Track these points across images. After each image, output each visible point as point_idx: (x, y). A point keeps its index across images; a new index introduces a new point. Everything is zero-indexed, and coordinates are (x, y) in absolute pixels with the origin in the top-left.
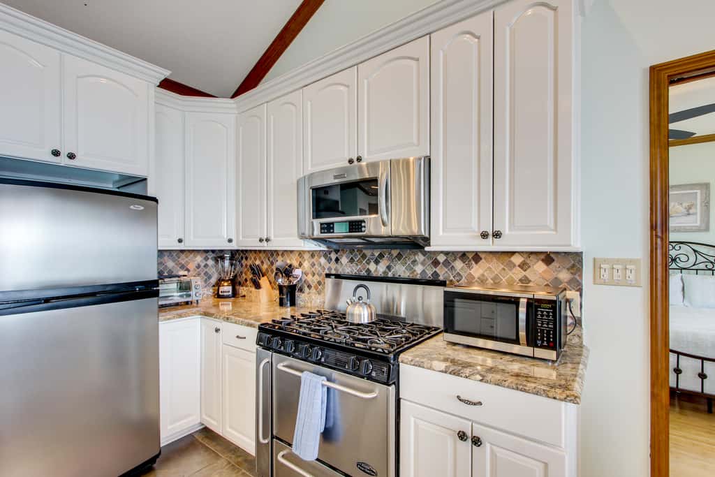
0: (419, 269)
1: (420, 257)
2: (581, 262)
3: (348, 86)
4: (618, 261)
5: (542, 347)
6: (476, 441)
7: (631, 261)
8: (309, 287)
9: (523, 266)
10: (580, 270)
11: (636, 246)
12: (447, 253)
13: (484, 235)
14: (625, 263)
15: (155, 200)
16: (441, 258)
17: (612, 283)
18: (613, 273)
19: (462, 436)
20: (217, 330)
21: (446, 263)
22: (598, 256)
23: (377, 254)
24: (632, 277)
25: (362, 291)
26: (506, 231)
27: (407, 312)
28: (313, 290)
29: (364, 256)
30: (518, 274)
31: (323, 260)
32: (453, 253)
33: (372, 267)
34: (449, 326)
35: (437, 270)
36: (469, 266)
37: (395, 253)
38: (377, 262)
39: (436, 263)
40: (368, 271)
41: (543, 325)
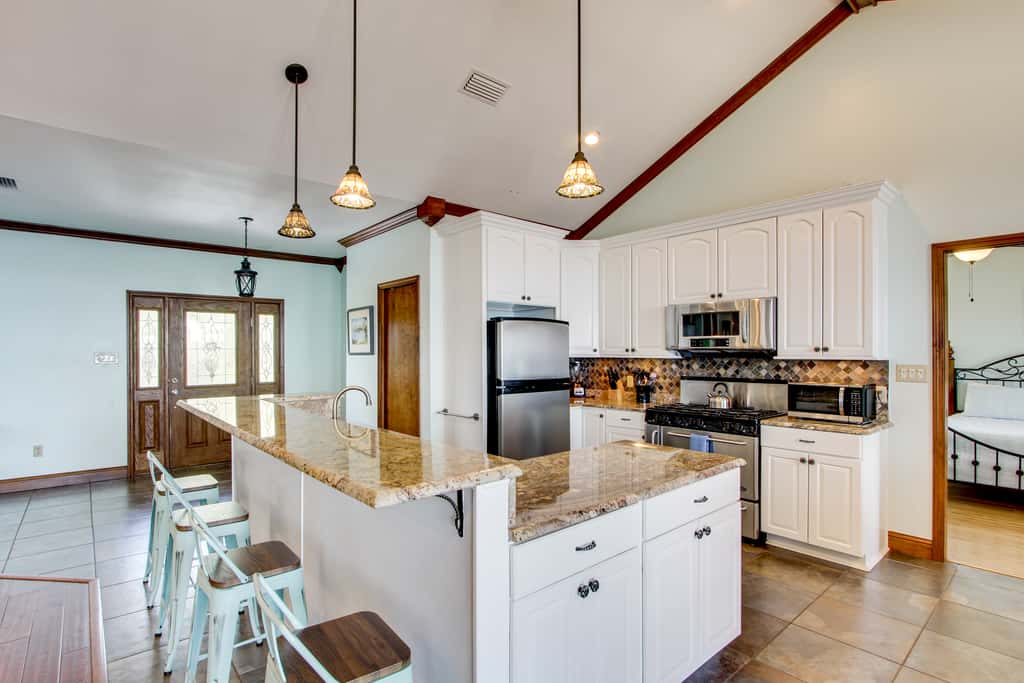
0: (763, 373)
1: (765, 364)
2: (887, 367)
3: (709, 243)
4: (913, 366)
5: (854, 415)
6: (811, 462)
7: (921, 367)
8: (661, 388)
9: (847, 370)
10: (887, 373)
11: (924, 356)
12: (787, 361)
13: (817, 350)
14: (917, 367)
15: (567, 323)
16: (783, 365)
17: (908, 380)
18: (909, 375)
19: (803, 461)
20: (601, 416)
21: (787, 368)
22: (899, 363)
23: (726, 362)
24: (921, 376)
25: (721, 388)
26: (832, 347)
27: (751, 403)
28: (664, 391)
29: (714, 363)
30: (843, 375)
31: (674, 366)
32: (793, 361)
33: (722, 371)
34: (792, 407)
35: (780, 373)
36: (805, 370)
37: (743, 360)
38: (726, 368)
39: (778, 368)
40: (718, 374)
41: (855, 403)
